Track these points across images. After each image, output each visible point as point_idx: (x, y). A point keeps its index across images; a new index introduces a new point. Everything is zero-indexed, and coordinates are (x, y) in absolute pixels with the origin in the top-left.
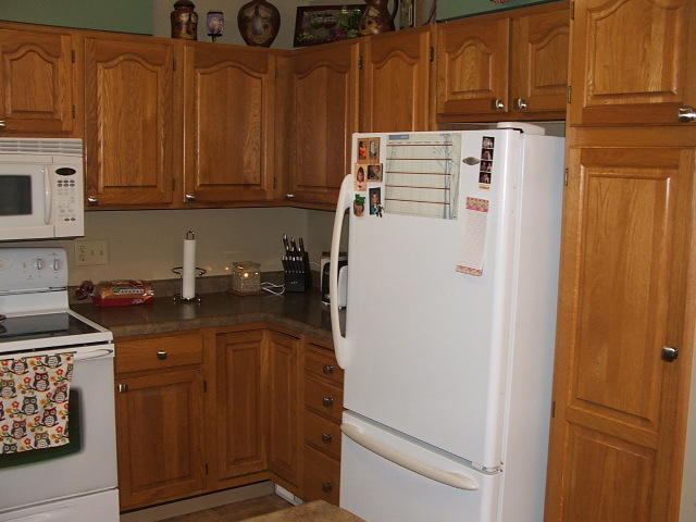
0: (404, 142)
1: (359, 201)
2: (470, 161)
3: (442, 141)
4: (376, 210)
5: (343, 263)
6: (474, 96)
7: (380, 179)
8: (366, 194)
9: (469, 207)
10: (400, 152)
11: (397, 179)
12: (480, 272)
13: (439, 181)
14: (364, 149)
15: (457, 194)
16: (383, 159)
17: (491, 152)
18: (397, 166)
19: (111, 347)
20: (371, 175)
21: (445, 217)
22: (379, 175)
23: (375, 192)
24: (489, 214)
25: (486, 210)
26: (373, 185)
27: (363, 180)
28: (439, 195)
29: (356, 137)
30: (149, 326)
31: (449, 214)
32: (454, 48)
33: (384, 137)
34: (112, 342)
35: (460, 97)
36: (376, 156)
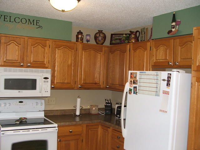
0: (144, 74)
1: (130, 90)
2: (164, 80)
3: (156, 74)
4: (135, 93)
5: (125, 106)
6: (163, 61)
7: (137, 84)
8: (132, 88)
9: (164, 93)
10: (143, 77)
11: (142, 84)
12: (166, 112)
13: (155, 85)
14: (132, 75)
15: (160, 89)
16: (138, 78)
17: (170, 78)
18: (142, 80)
19: (57, 128)
20: (134, 83)
21: (156, 96)
22: (136, 83)
23: (135, 88)
24: (169, 95)
25: (168, 94)
26: (135, 85)
27: (132, 84)
28: (155, 89)
29: (130, 72)
30: (67, 123)
31: (157, 94)
32: (157, 47)
33: (138, 72)
34: (57, 127)
35: (158, 61)
36: (136, 77)
